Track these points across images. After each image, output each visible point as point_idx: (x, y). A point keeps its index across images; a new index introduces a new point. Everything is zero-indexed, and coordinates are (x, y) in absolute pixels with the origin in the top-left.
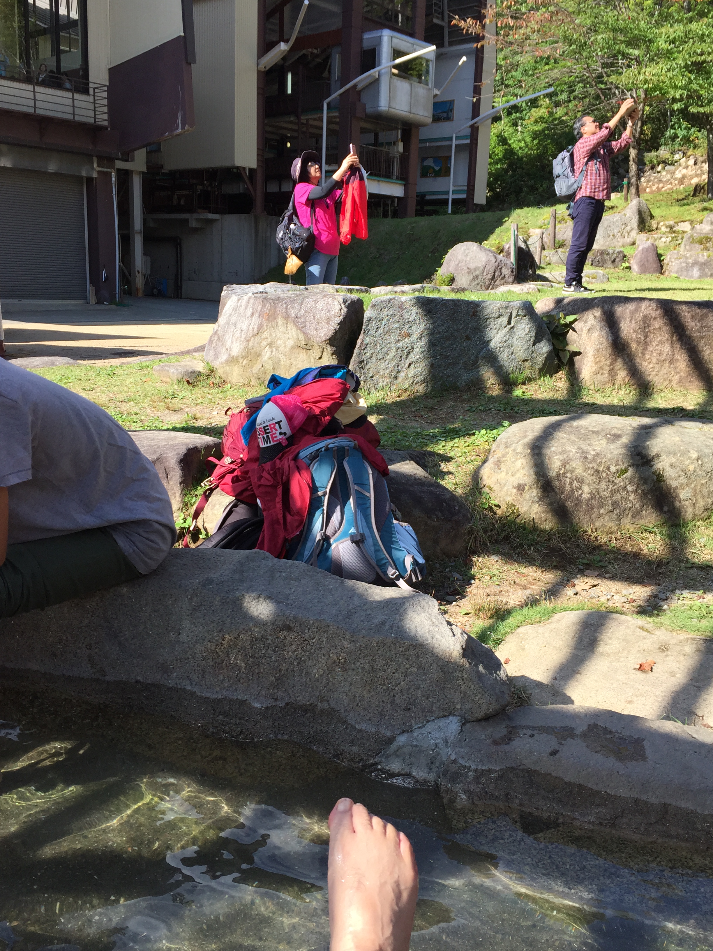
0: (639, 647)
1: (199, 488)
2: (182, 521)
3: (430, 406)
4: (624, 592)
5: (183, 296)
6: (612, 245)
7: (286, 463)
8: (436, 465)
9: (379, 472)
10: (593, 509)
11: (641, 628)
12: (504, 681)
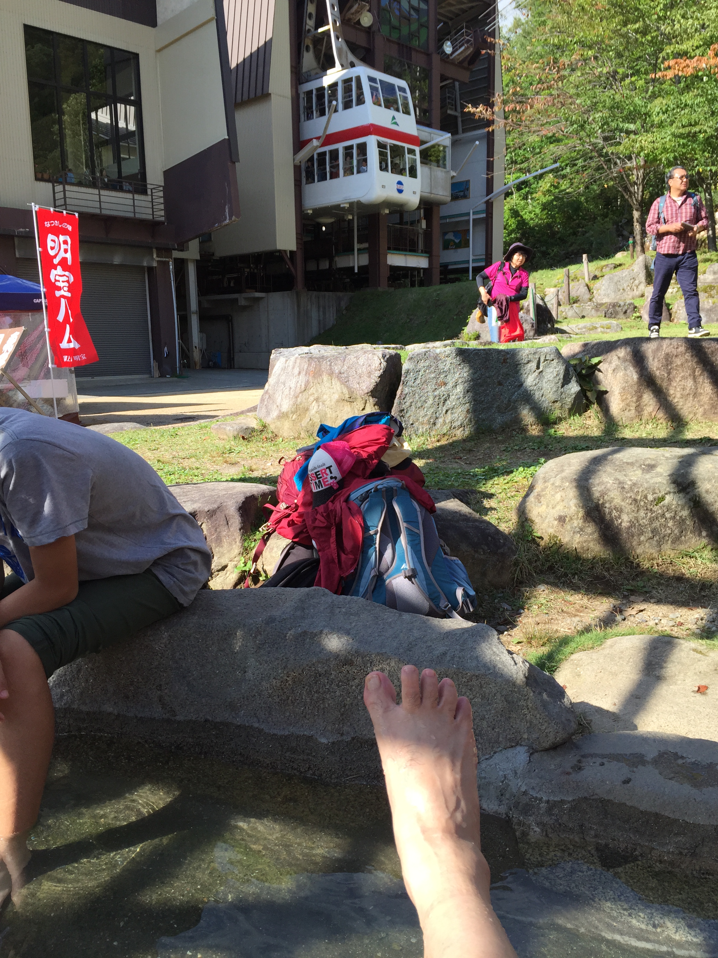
0: (695, 669)
1: (258, 533)
2: (243, 565)
3: (468, 448)
4: (671, 616)
5: (236, 366)
6: (623, 298)
7: (338, 505)
8: (478, 502)
9: (427, 509)
10: (633, 536)
11: (695, 650)
12: (569, 709)
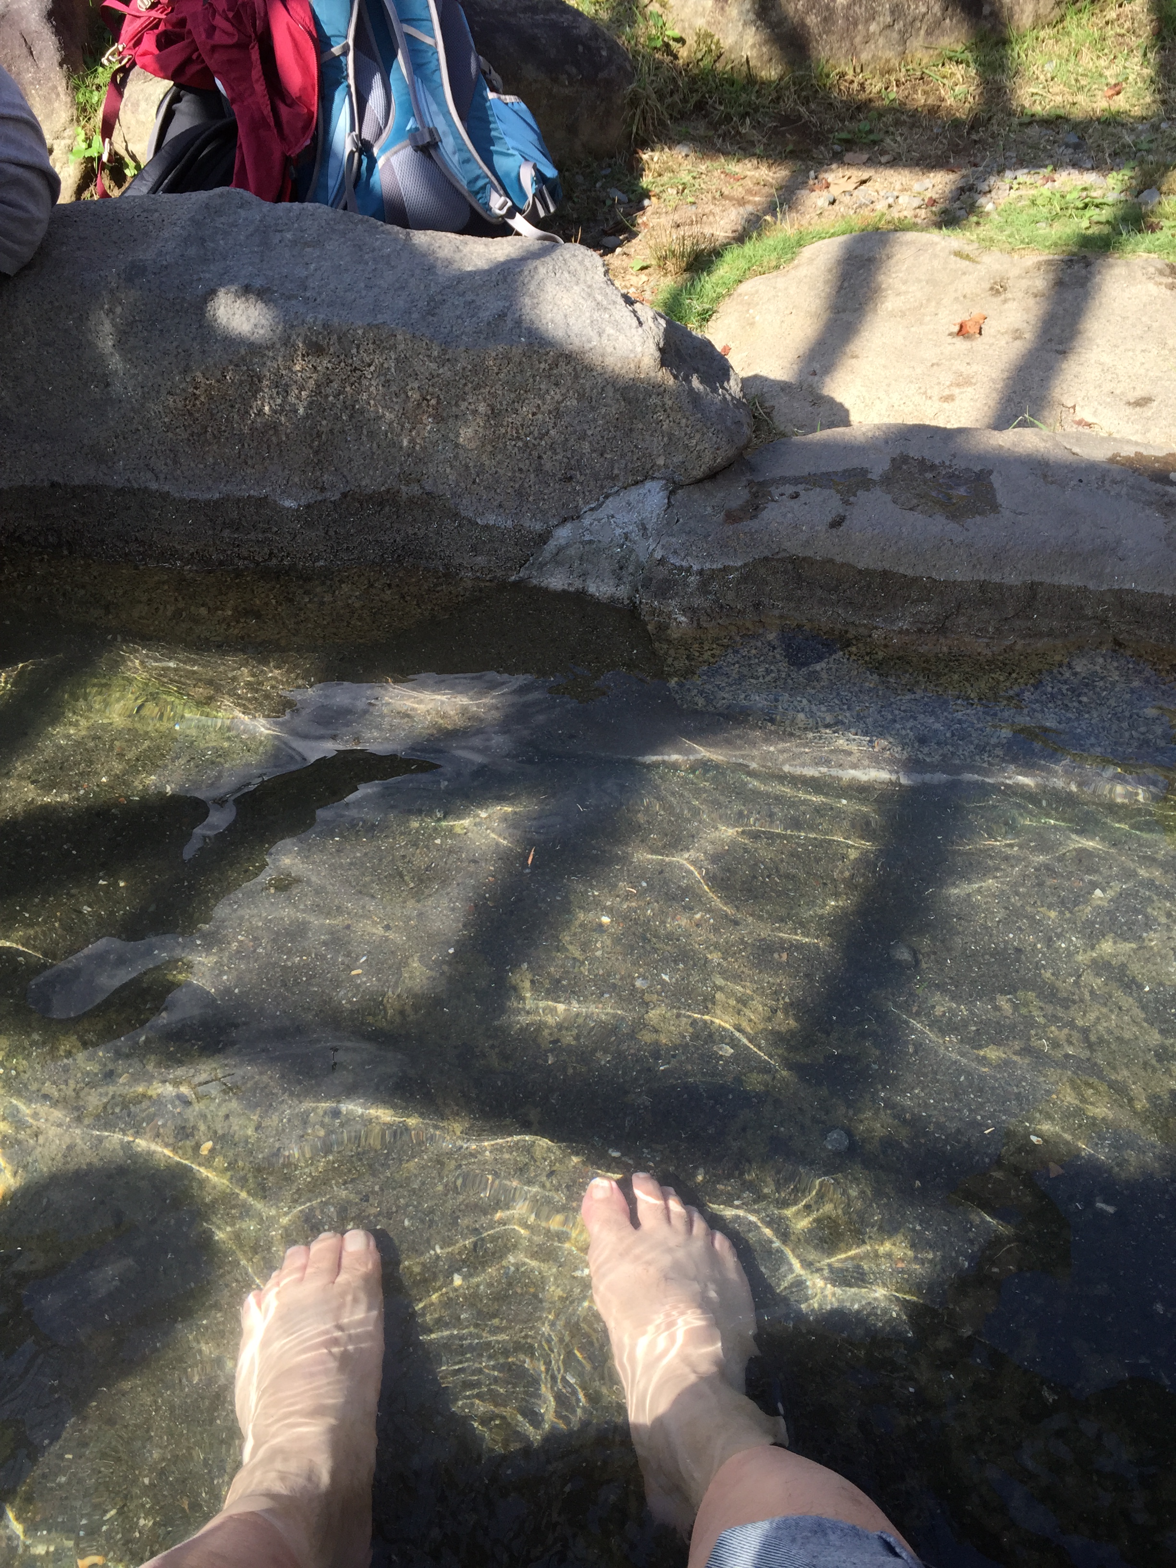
0: (956, 291)
2: (84, 145)
4: (916, 187)
10: (856, 24)
11: (958, 254)
12: (739, 400)
